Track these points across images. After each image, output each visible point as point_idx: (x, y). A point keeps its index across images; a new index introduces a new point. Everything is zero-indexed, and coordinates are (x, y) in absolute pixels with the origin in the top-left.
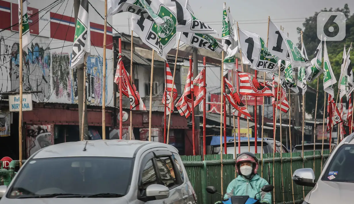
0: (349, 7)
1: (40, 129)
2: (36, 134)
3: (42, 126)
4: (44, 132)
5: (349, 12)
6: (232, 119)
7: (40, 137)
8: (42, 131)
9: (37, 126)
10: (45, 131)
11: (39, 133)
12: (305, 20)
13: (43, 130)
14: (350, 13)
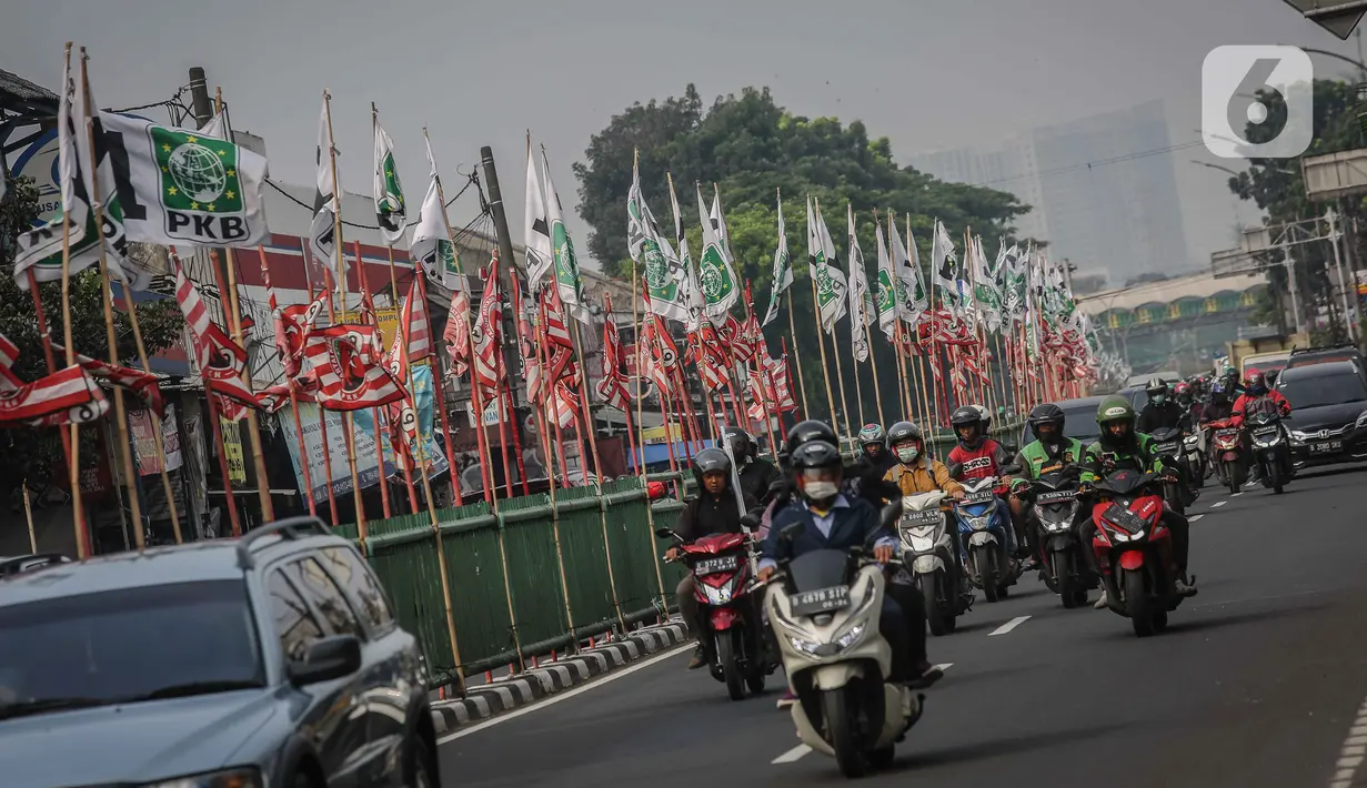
0: (697, 90)
1: (466, 458)
2: (462, 467)
3: (469, 453)
4: (475, 463)
5: (700, 105)
6: (634, 413)
7: (469, 473)
8: (471, 461)
9: (461, 454)
10: (476, 461)
11: (466, 466)
12: (590, 141)
13: (474, 459)
14: (703, 107)
